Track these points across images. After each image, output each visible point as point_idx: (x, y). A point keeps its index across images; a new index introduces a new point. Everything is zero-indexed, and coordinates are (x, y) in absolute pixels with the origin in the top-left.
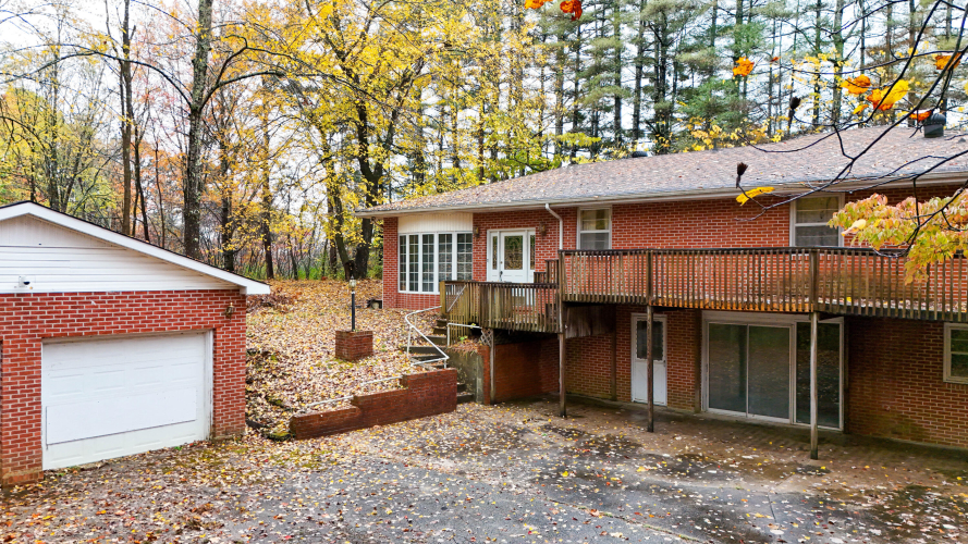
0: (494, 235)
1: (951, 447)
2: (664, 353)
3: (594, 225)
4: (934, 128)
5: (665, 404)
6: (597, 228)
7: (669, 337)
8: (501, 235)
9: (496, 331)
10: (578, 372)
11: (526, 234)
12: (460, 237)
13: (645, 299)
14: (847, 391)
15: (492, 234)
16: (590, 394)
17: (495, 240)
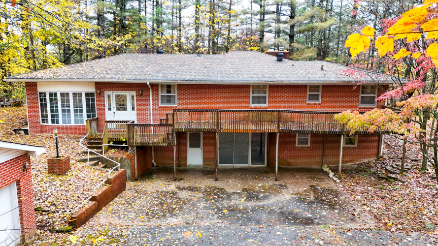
0: (109, 93)
1: (298, 167)
2: (201, 145)
3: (166, 91)
4: (280, 58)
5: (202, 165)
6: (167, 93)
7: (204, 138)
8: (113, 94)
9: (137, 147)
10: (162, 156)
11: (129, 95)
12: (87, 94)
13: (215, 130)
14: (268, 153)
15: (107, 93)
16: (168, 165)
17: (109, 96)
